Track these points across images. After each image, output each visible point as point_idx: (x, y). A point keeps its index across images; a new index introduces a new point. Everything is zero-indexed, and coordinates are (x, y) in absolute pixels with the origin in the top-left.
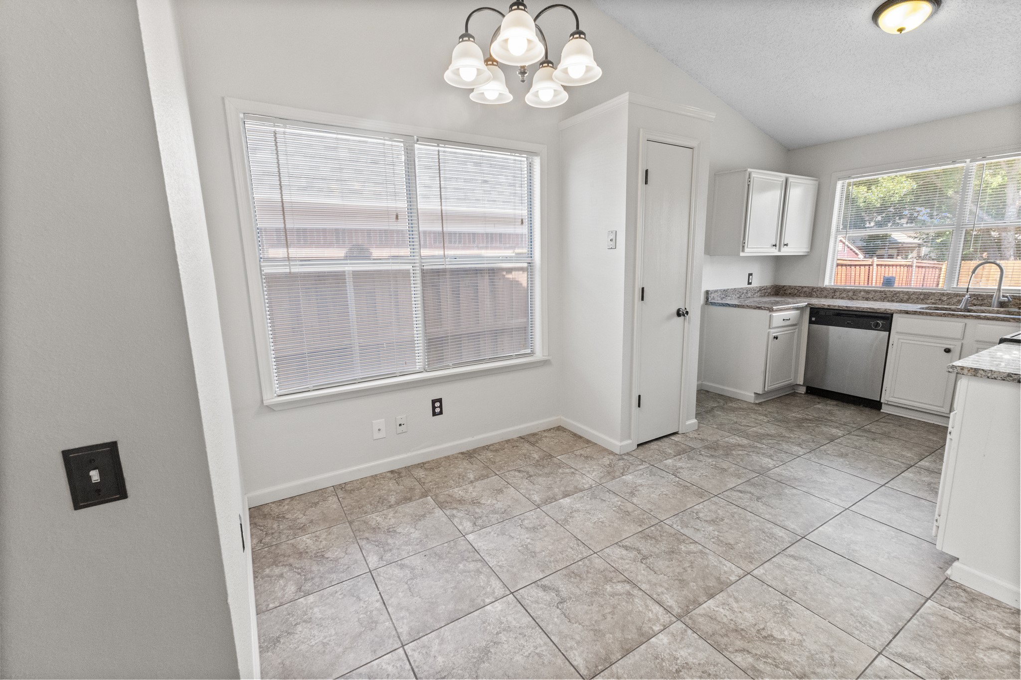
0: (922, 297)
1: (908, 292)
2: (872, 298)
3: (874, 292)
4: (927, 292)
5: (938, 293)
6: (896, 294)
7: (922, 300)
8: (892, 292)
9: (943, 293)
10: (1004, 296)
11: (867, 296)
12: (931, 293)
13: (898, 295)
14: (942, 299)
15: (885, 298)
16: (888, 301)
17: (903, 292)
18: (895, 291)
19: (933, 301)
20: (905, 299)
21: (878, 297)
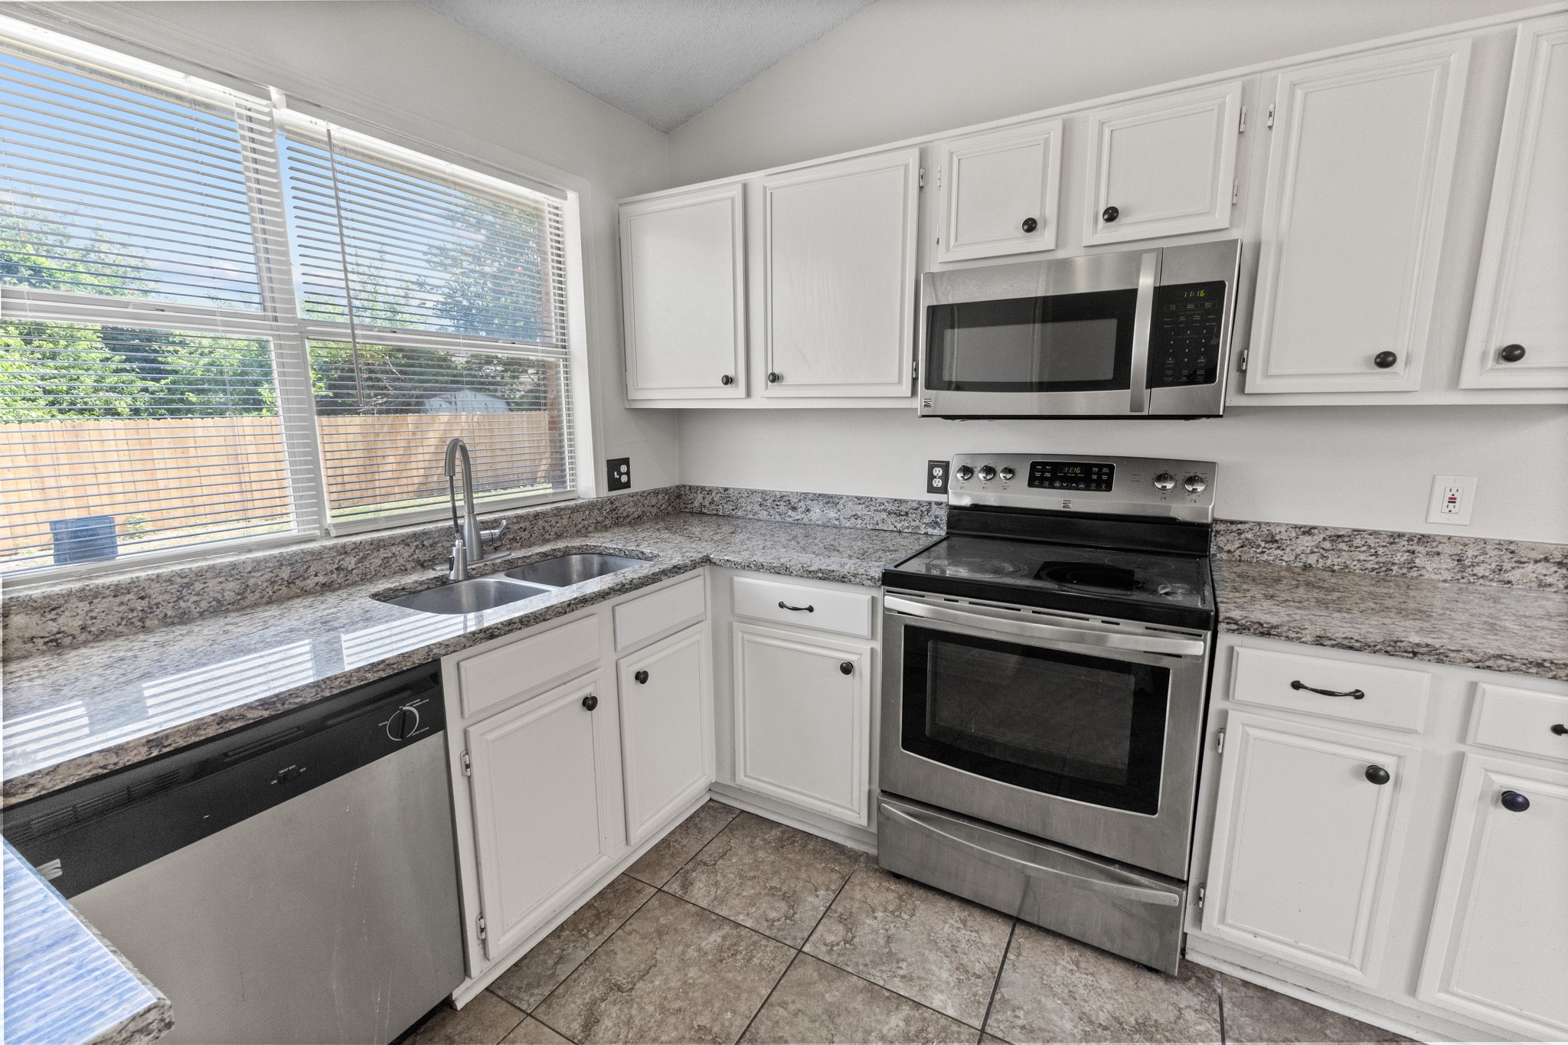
0: (285, 573)
1: (234, 566)
2: (83, 628)
3: (81, 599)
4: (295, 554)
5: (331, 549)
6: (188, 585)
7: (290, 583)
8: (170, 580)
9: (344, 546)
10: (486, 525)
11: (53, 627)
12: (312, 553)
13: (198, 586)
14: (345, 564)
15: (150, 610)
16: (166, 622)
17: (216, 572)
18: (181, 575)
19: (321, 579)
20: (229, 596)
21: (113, 619)
